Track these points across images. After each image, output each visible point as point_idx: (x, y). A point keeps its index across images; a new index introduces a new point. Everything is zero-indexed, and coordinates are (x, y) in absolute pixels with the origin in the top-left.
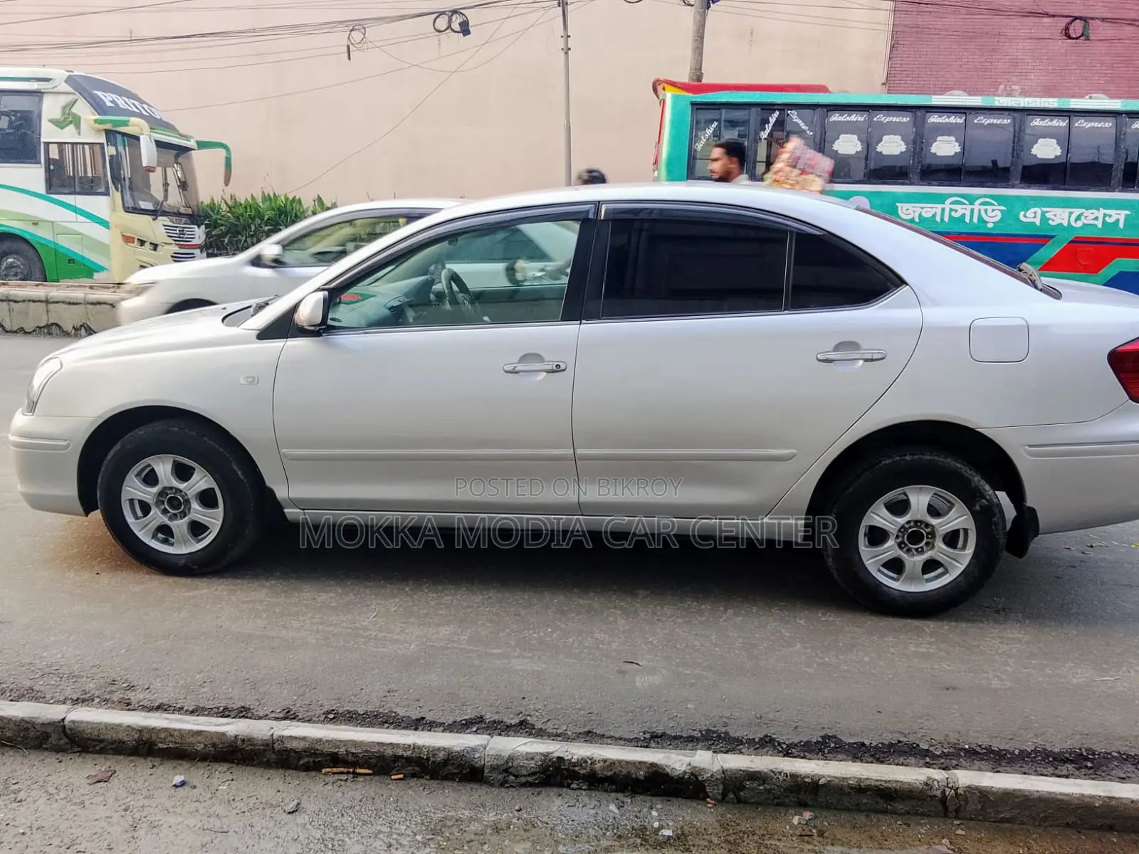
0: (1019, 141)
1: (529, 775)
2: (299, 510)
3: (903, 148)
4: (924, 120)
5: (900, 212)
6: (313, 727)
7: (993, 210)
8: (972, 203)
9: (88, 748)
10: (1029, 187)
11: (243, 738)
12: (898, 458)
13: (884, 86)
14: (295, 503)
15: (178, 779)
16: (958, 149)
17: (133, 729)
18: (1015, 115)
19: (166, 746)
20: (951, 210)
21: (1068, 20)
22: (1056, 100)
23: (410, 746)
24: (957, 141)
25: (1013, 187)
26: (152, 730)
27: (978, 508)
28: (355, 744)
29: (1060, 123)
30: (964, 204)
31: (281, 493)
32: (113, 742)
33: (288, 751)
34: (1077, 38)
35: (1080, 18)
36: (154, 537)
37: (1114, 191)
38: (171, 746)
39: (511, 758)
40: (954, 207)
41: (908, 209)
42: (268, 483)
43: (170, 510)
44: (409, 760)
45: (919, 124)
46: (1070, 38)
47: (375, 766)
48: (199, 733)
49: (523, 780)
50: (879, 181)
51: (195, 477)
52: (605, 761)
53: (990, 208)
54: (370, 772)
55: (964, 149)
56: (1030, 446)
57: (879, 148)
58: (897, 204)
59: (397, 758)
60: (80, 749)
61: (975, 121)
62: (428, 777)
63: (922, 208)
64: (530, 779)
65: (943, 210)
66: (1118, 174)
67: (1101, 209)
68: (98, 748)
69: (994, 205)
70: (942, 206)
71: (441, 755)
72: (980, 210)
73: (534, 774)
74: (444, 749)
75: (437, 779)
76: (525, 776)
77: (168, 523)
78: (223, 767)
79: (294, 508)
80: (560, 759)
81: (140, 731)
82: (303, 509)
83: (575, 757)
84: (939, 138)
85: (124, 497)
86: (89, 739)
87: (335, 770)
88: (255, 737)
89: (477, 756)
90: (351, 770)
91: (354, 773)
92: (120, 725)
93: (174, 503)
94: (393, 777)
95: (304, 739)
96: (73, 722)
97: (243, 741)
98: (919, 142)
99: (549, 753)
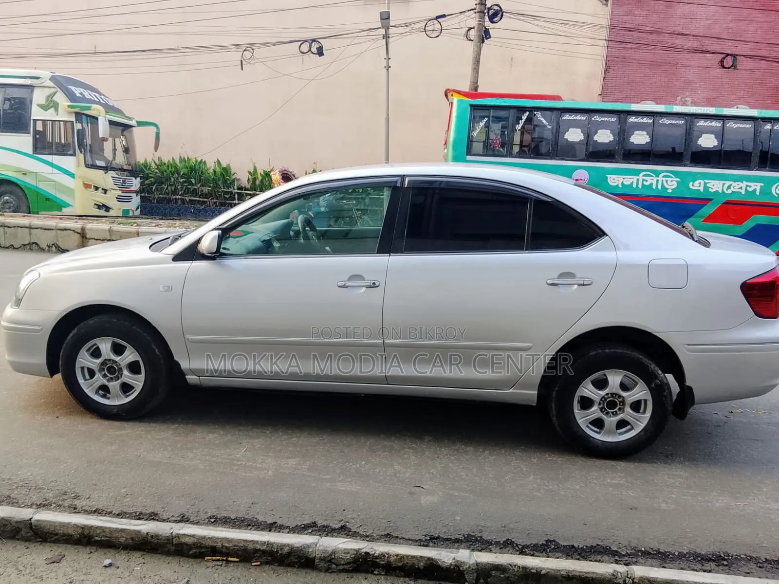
0: (690, 135)
1: (346, 564)
2: (196, 377)
3: (612, 138)
4: (626, 120)
5: (609, 180)
6: (199, 528)
7: (672, 181)
8: (657, 176)
9: (47, 539)
10: (695, 166)
11: (152, 534)
12: (600, 351)
13: (600, 96)
14: (193, 372)
15: (107, 562)
16: (648, 140)
17: (79, 527)
18: (687, 118)
19: (99, 539)
20: (643, 180)
21: (723, 55)
22: (714, 109)
23: (265, 543)
24: (647, 134)
25: (685, 166)
26: (91, 527)
27: (653, 386)
28: (228, 540)
29: (717, 124)
30: (652, 176)
31: (184, 365)
32: (64, 535)
33: (182, 544)
34: (729, 68)
35: (731, 55)
36: (97, 392)
37: (752, 170)
38: (103, 538)
39: (334, 552)
40: (645, 178)
41: (614, 179)
42: (176, 358)
43: (108, 375)
44: (264, 552)
45: (622, 123)
46: (724, 67)
47: (241, 556)
48: (122, 530)
49: (341, 567)
50: (596, 160)
51: (126, 353)
52: (397, 556)
53: (669, 179)
54: (237, 560)
55: (652, 140)
56: (688, 345)
57: (596, 138)
58: (607, 175)
59: (256, 551)
60: (41, 540)
61: (660, 122)
62: (276, 564)
63: (624, 178)
64: (346, 567)
65: (638, 180)
66: (756, 159)
67: (744, 182)
68: (53, 539)
69: (673, 178)
70: (638, 177)
71: (286, 549)
72: (662, 180)
73: (349, 563)
74: (288, 545)
75: (283, 566)
76: (343, 565)
77: (107, 384)
78: (137, 554)
79: (192, 375)
80: (367, 553)
81: (83, 528)
82: (199, 376)
83: (377, 552)
84: (636, 132)
85: (78, 366)
86: (48, 533)
87: (214, 558)
88: (160, 534)
89: (311, 550)
90: (225, 558)
91: (226, 560)
92: (68, 523)
93: (111, 370)
94: (253, 564)
95: (193, 536)
96: (38, 521)
97: (152, 536)
98: (623, 134)
99: (360, 549)
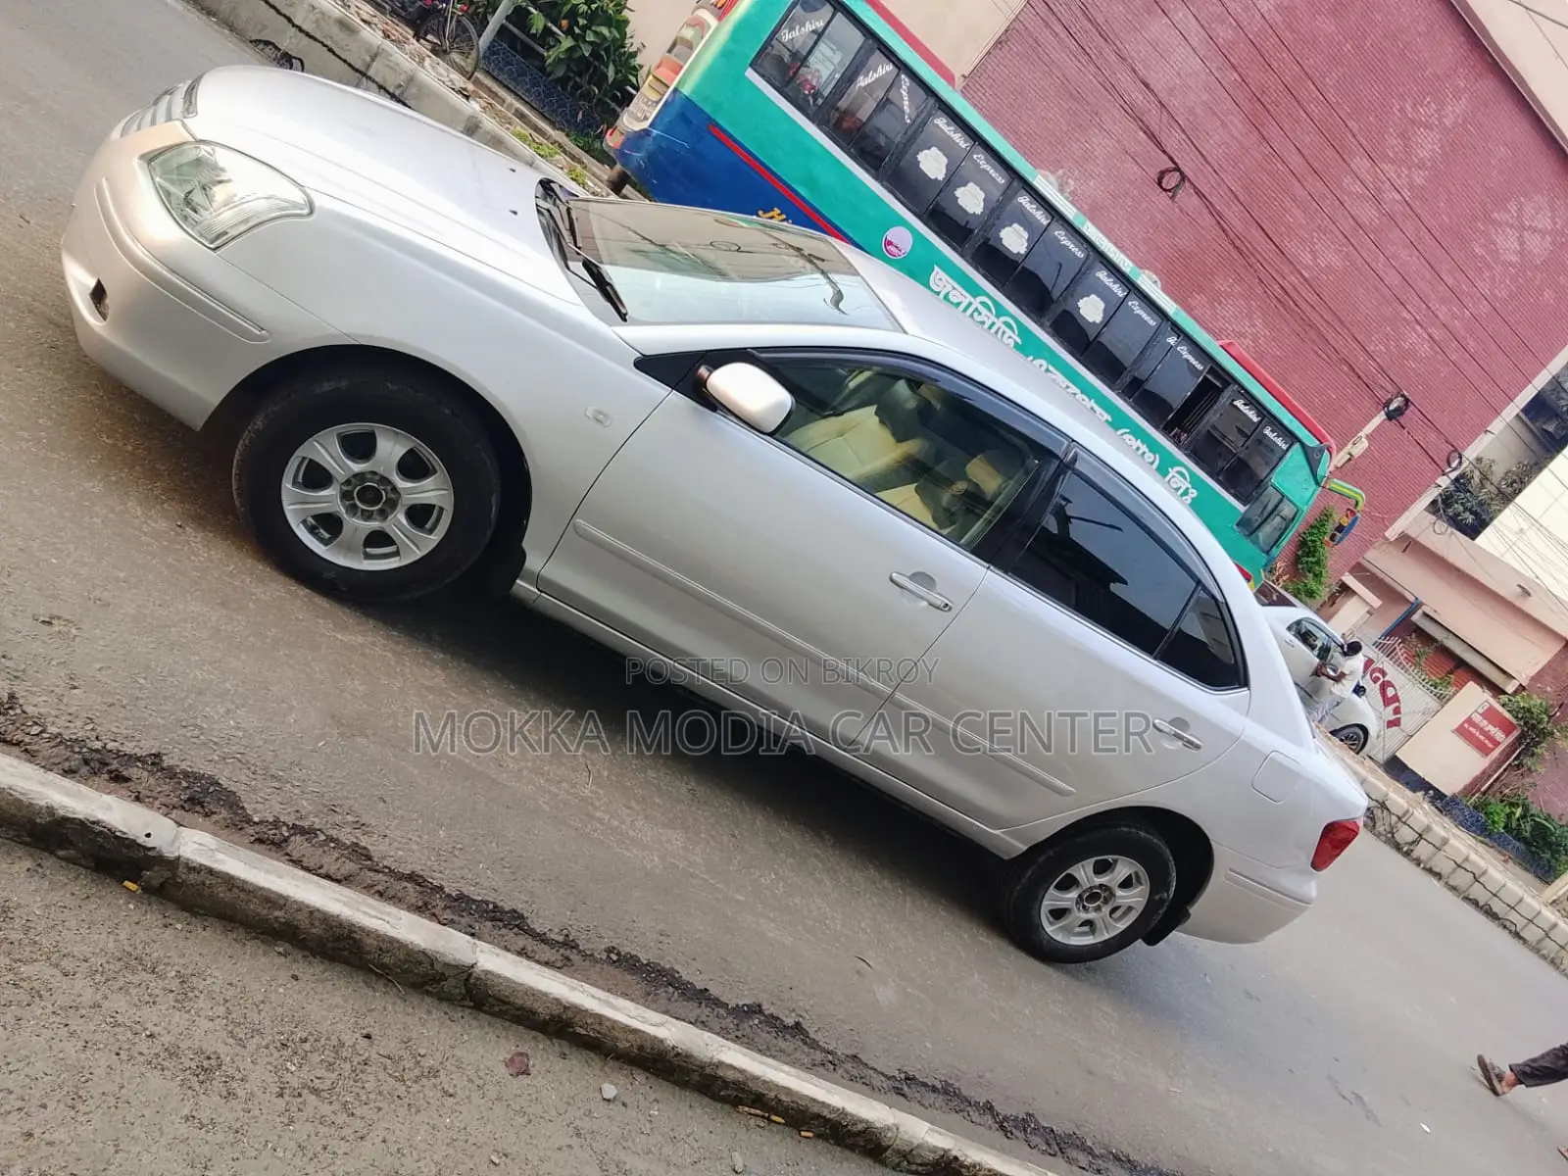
0: (1079, 282)
1: (921, 1165)
2: (536, 590)
3: (979, 210)
4: (1015, 194)
5: (932, 278)
6: (745, 1055)
7: (1010, 337)
8: (998, 316)
9: (484, 1005)
10: (1053, 336)
11: (680, 1051)
13: (962, 79)
14: (537, 580)
16: (1023, 250)
17: (561, 1004)
18: (1091, 253)
19: (585, 1033)
20: (976, 310)
21: (1173, 166)
22: (1131, 264)
23: (839, 1110)
24: (1028, 240)
25: (1041, 326)
26: (578, 1010)
28: (788, 1091)
29: (1118, 290)
30: (990, 310)
32: (521, 1008)
33: (717, 1078)
34: (1165, 190)
35: (1182, 173)
37: (1113, 390)
38: (591, 1034)
39: (919, 1146)
40: (981, 309)
41: (940, 279)
42: (525, 544)
43: (372, 509)
44: (827, 1121)
45: (1008, 194)
46: (1160, 184)
47: (792, 1117)
48: (635, 1031)
49: (914, 1167)
50: (936, 229)
51: (428, 482)
52: (990, 1170)
53: (1009, 332)
54: (783, 1121)
55: (1028, 254)
56: (1231, 870)
57: (959, 192)
58: (935, 267)
59: (818, 1116)
60: (472, 1004)
61: (1056, 233)
62: (832, 1142)
63: (954, 289)
64: (920, 1169)
65: (970, 304)
66: (1126, 379)
68: (497, 1009)
69: (1014, 332)
70: (972, 300)
71: (860, 1127)
72: (999, 328)
73: (926, 1165)
74: (867, 1122)
75: (839, 1145)
76: (917, 1164)
77: (345, 516)
78: (640, 1077)
79: (532, 585)
80: (956, 1158)
81: (565, 1008)
82: (541, 592)
83: (969, 1160)
84: (1015, 225)
85: (303, 452)
86: (493, 997)
87: (753, 1111)
88: (695, 1054)
89: (889, 1135)
90: (767, 1115)
91: (769, 1119)
92: (546, 994)
93: (370, 495)
94: (803, 1133)
95: (742, 1071)
96: (487, 972)
97: (678, 1054)
98: (998, 212)
99: (950, 1150)
